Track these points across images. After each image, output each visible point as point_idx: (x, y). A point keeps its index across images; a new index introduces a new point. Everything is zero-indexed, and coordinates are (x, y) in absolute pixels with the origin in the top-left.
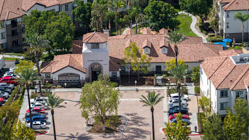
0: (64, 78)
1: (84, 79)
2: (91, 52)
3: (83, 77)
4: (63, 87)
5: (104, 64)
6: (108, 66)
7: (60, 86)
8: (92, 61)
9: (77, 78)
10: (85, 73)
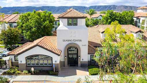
0: (33, 62)
1: (58, 62)
2: (67, 29)
3: (57, 60)
4: (30, 72)
5: (83, 45)
6: (87, 47)
7: (27, 72)
8: (68, 41)
9: (50, 62)
10: (59, 55)
